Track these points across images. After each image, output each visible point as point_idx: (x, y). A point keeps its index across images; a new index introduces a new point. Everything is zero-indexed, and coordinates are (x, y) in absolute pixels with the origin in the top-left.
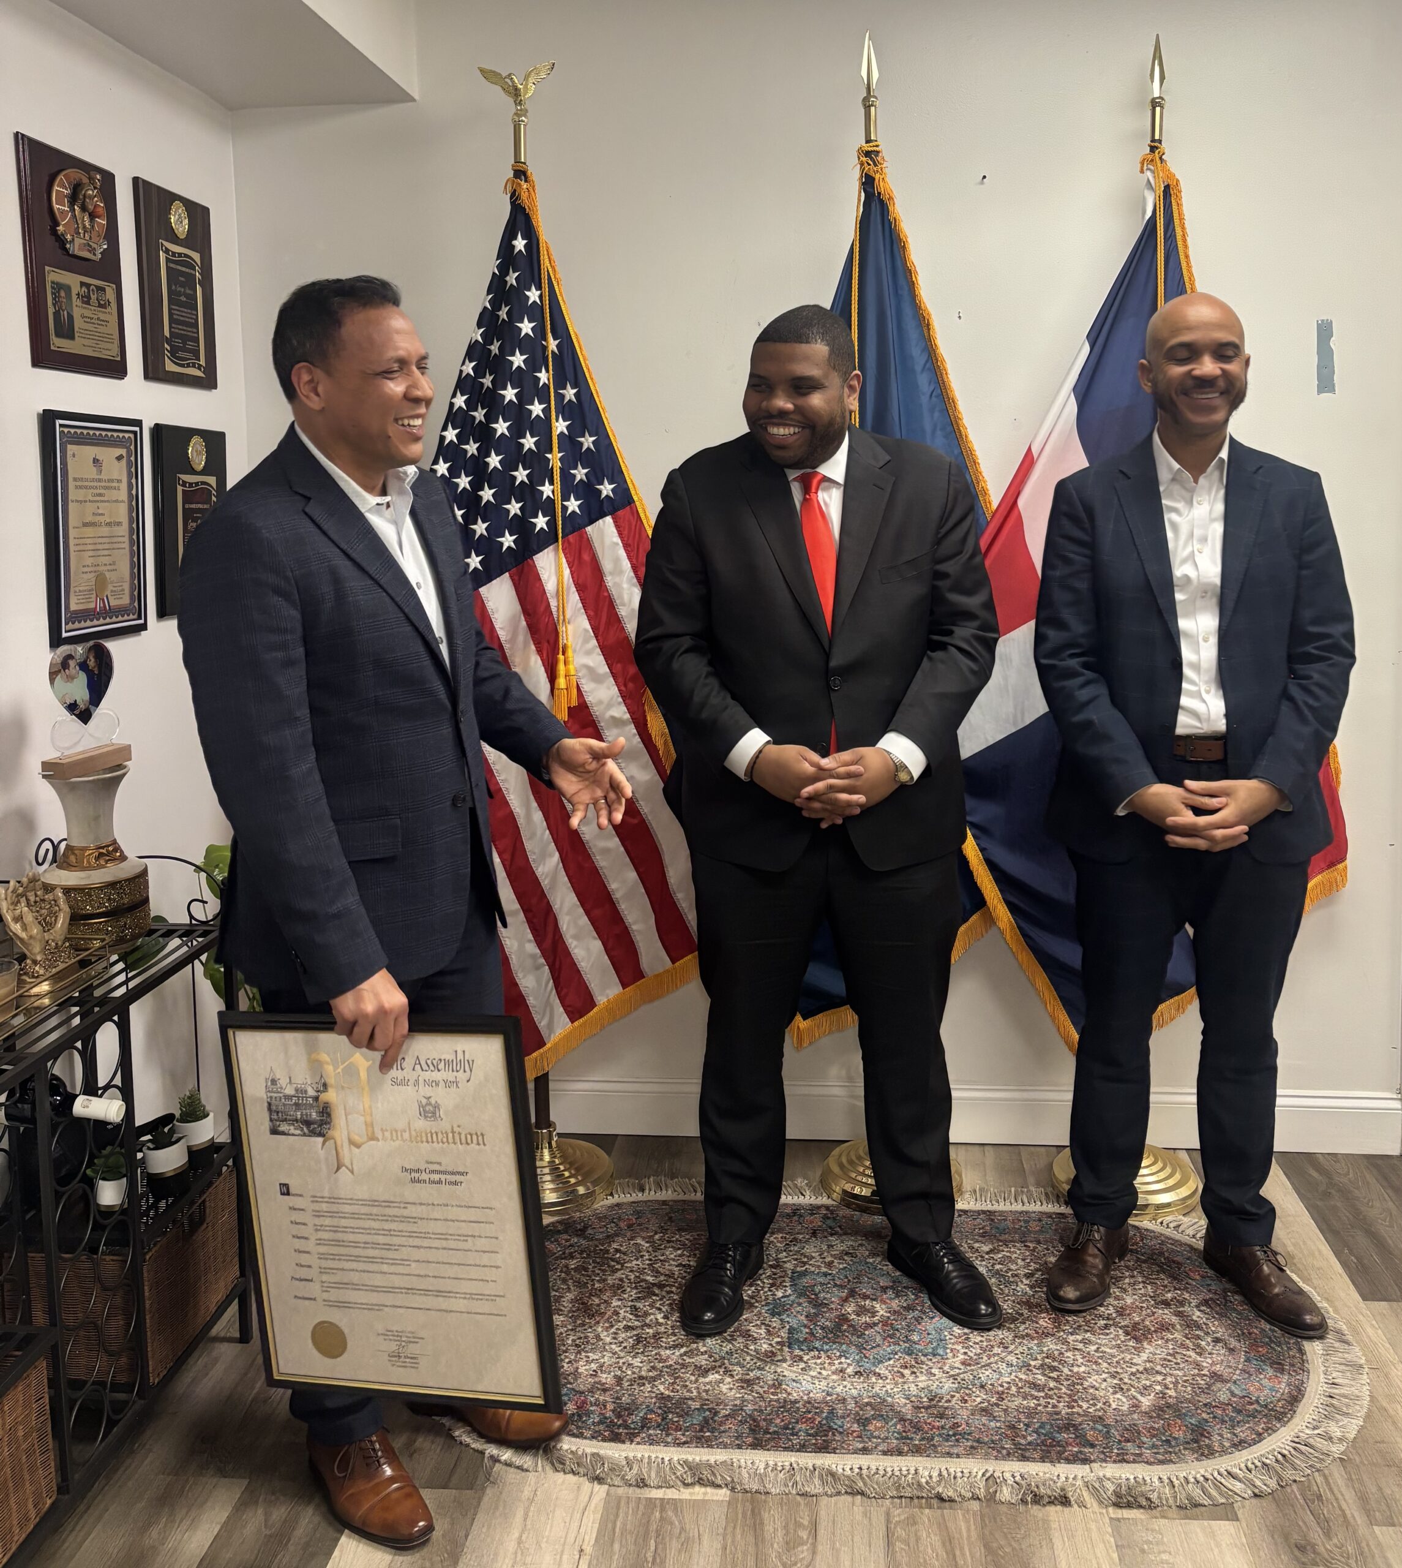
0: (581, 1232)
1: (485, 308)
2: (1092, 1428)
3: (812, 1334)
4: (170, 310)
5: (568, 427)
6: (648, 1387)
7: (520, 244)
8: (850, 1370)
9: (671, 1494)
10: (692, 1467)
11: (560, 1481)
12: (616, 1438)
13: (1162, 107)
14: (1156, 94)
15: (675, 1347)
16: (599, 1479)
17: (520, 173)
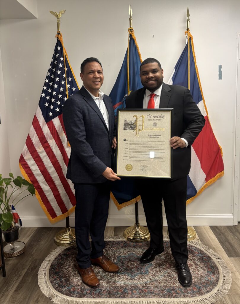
1: (52, 62)
2: (178, 290)
3: (122, 270)
5: (70, 86)
7: (59, 48)
8: (129, 278)
12: (81, 297)
13: (189, 21)
14: (188, 19)
17: (59, 33)
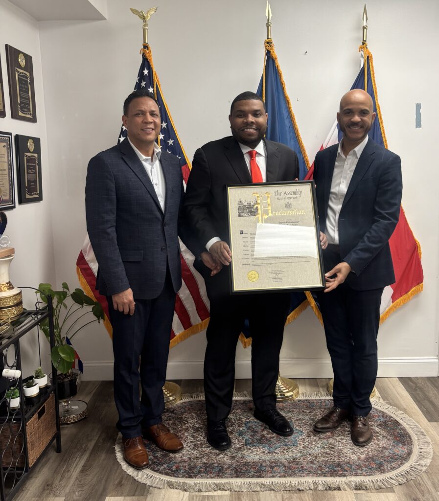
0: (173, 412)
2: (347, 466)
3: (253, 441)
4: (20, 93)
5: (163, 137)
6: (200, 460)
7: (146, 72)
8: (266, 452)
9: (210, 494)
10: (216, 485)
11: (173, 492)
12: (190, 477)
13: (367, 29)
14: (365, 25)
15: (208, 447)
16: (185, 490)
17: (146, 47)
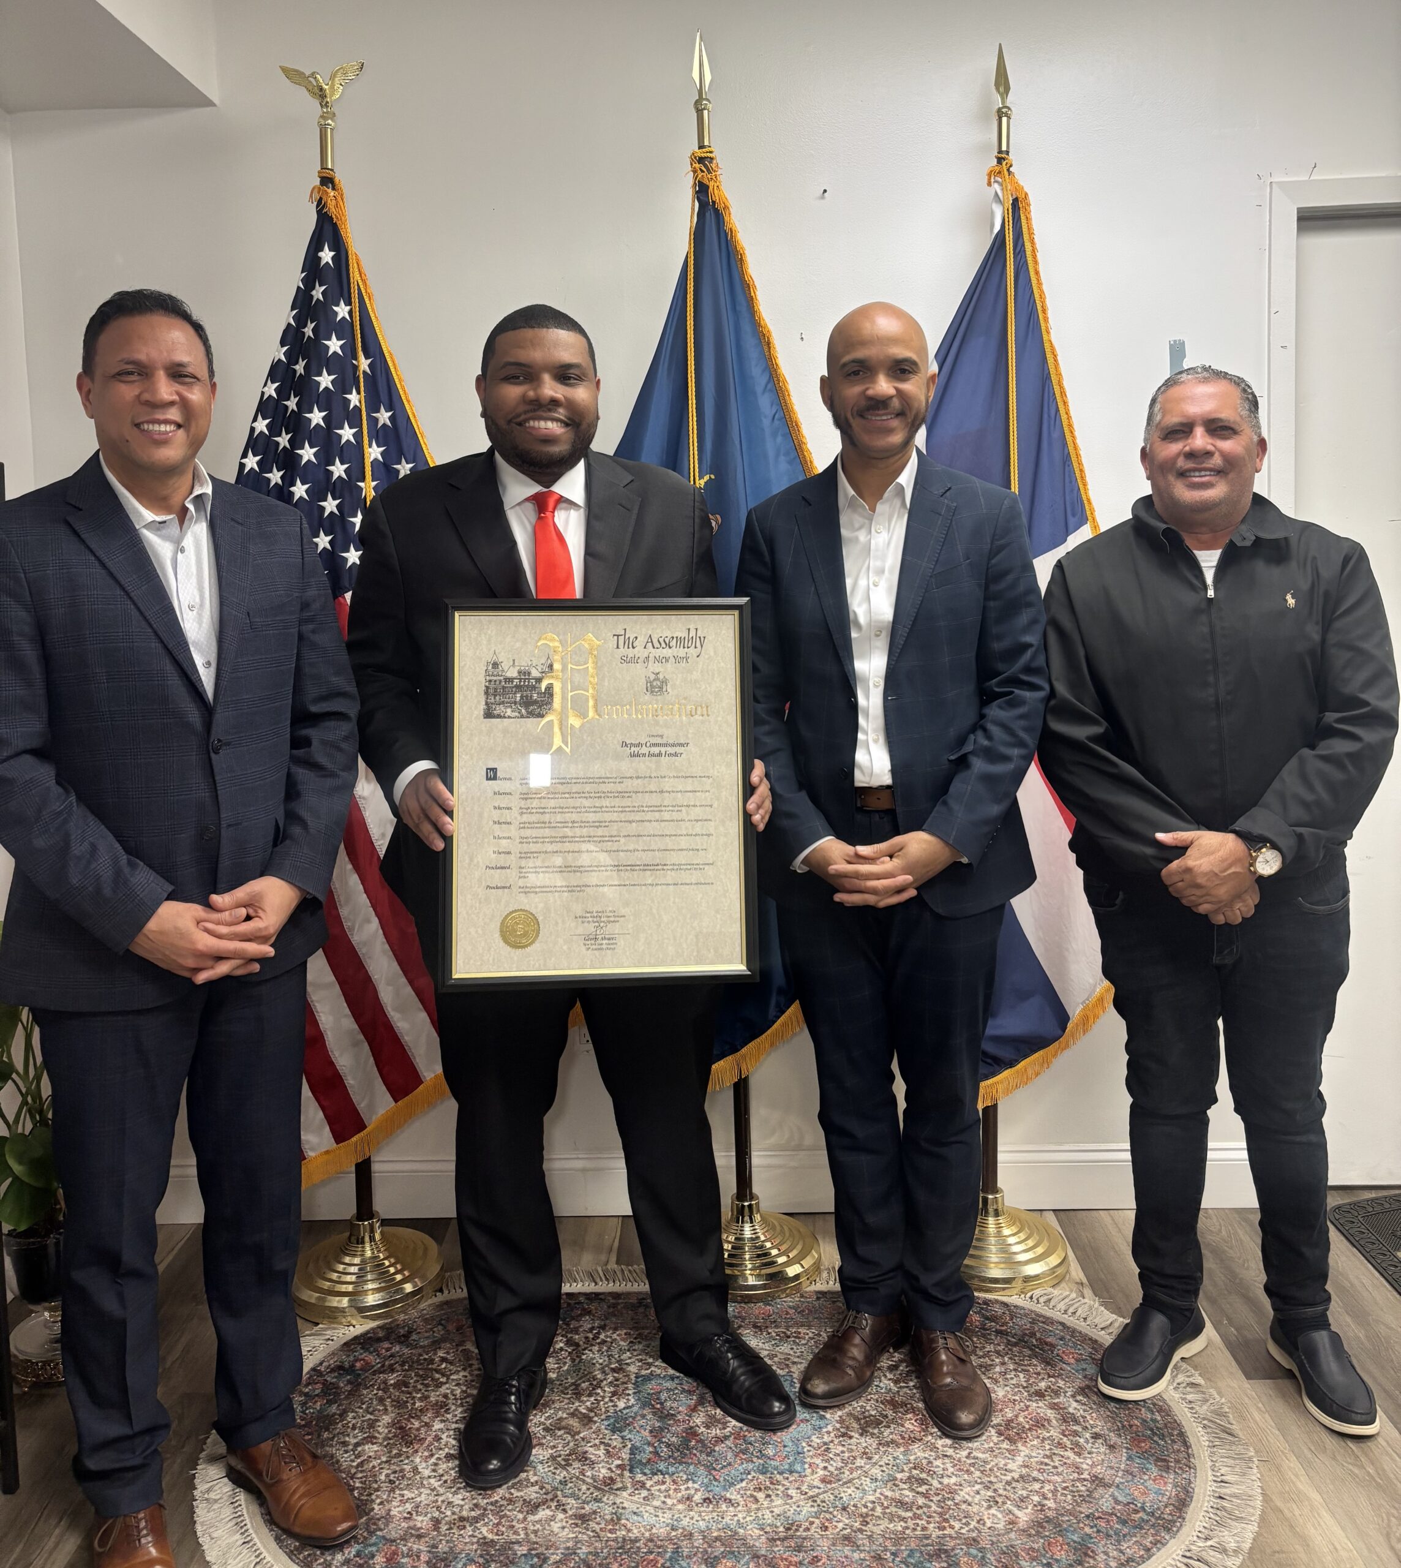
0: (405, 1339)
1: (289, 325)
2: (967, 1554)
3: (656, 1453)
5: (382, 454)
6: (469, 1531)
7: (327, 256)
8: (698, 1498)
13: (1009, 118)
14: (1002, 104)
17: (327, 181)
